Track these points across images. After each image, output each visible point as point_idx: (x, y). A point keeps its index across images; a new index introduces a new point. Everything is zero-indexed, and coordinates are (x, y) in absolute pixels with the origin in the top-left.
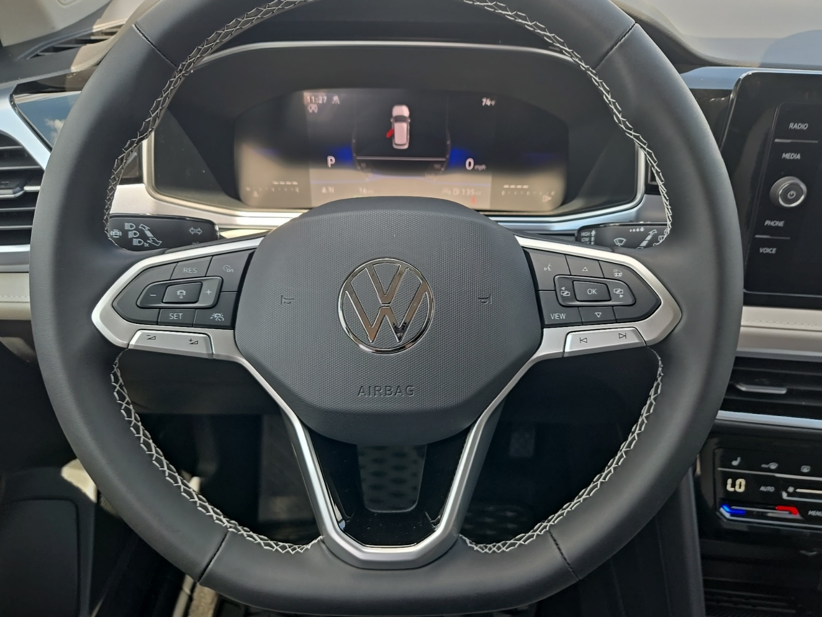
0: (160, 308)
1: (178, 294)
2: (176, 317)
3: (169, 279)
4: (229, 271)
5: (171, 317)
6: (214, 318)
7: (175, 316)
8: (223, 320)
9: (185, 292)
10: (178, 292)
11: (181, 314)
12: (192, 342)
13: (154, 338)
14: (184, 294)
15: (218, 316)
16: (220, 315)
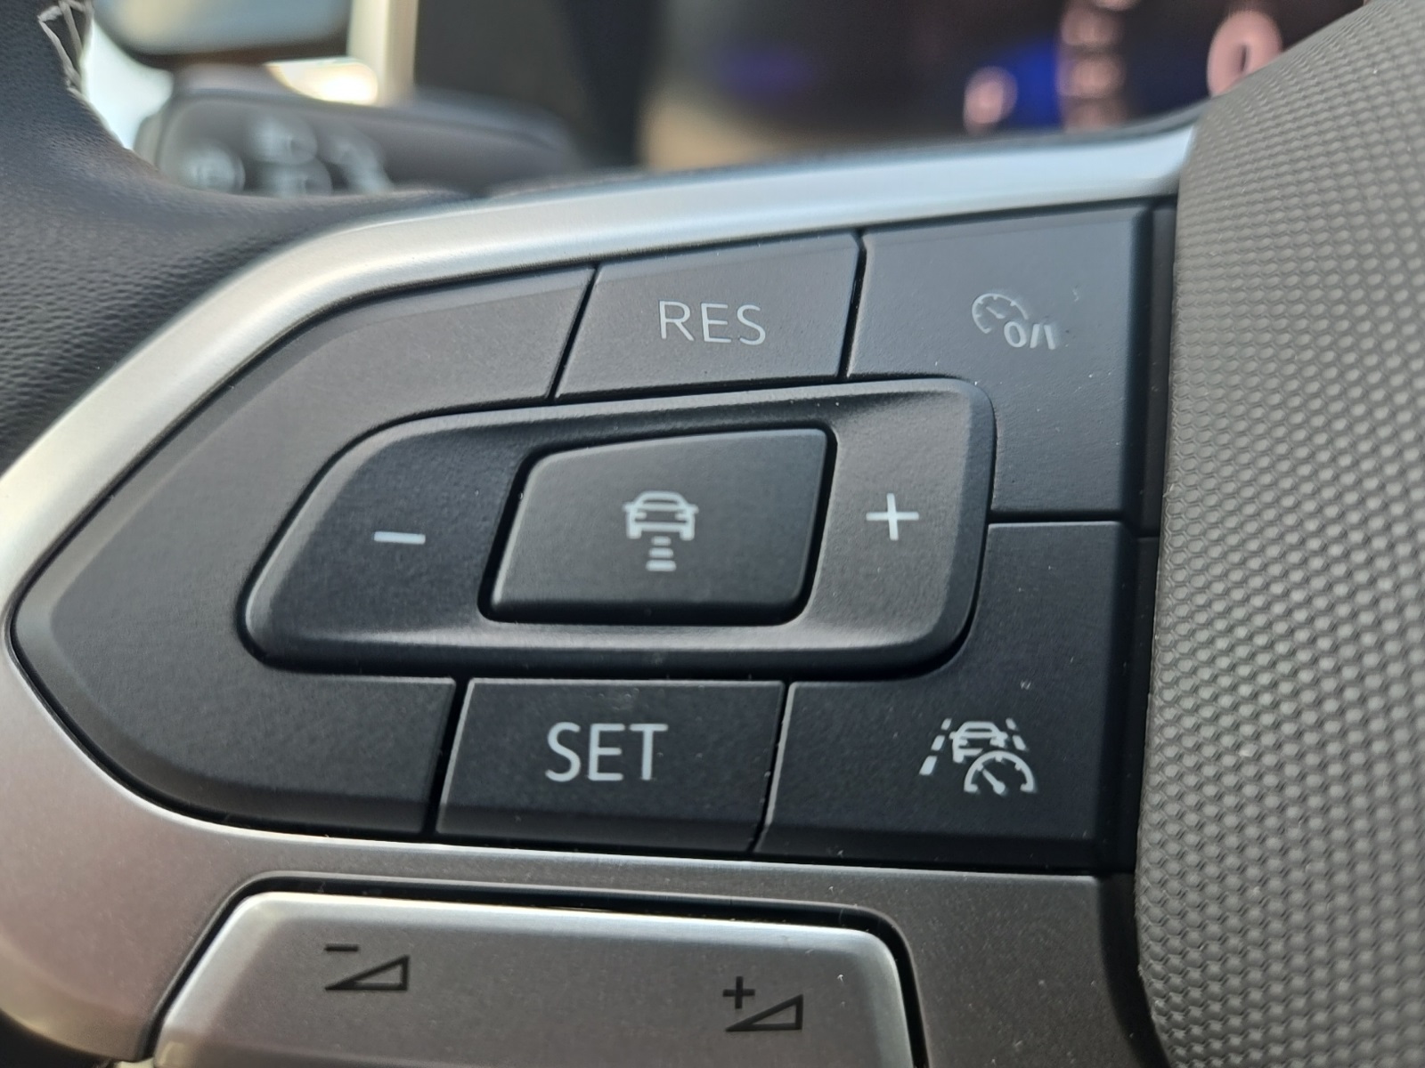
0: (463, 665)
1: (634, 531)
2: (606, 764)
3: (540, 390)
4: (1024, 336)
5: (563, 765)
6: (951, 771)
7: (596, 751)
8: (1029, 786)
9: (688, 511)
10: (634, 510)
11: (648, 730)
12: (750, 1009)
13: (393, 977)
14: (687, 532)
15: (986, 746)
16: (999, 738)
